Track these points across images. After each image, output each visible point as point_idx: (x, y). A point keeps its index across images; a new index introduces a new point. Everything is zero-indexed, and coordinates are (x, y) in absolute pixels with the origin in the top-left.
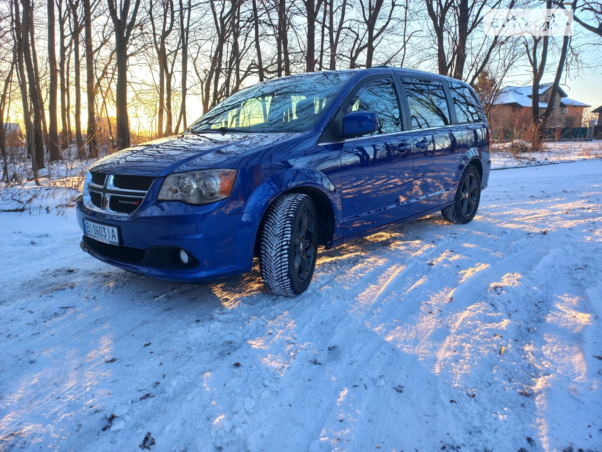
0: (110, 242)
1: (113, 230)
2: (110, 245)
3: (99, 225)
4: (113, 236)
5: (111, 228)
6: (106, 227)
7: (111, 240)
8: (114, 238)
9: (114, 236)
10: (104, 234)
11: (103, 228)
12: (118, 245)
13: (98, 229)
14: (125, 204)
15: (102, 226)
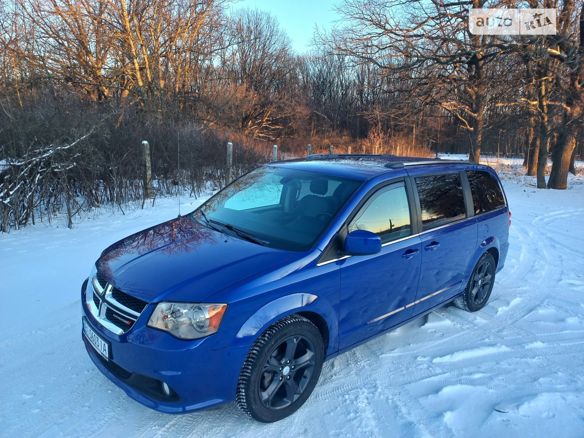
1: (104, 344)
2: (101, 356)
3: (94, 333)
4: (104, 349)
6: (100, 339)
7: (102, 352)
8: (105, 352)
10: (97, 343)
11: (97, 337)
12: (107, 360)
13: (93, 336)
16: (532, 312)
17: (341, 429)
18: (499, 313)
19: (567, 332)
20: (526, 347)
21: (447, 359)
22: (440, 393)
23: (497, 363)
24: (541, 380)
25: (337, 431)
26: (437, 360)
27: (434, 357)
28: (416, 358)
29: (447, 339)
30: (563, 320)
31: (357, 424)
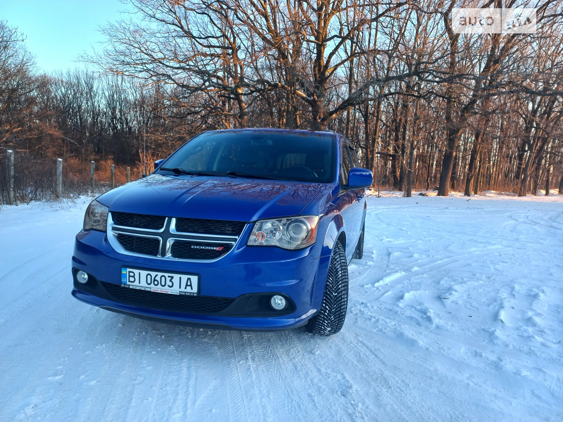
0: (180, 292)
1: (189, 279)
2: (180, 296)
3: (160, 274)
4: (187, 285)
5: (185, 277)
6: (176, 277)
7: (183, 289)
8: (189, 288)
9: (191, 285)
10: (169, 283)
11: (169, 277)
12: (196, 295)
13: (158, 278)
14: (202, 249)
15: (167, 275)
16: (391, 256)
17: (378, 327)
18: (374, 258)
19: (420, 261)
20: (413, 271)
21: (381, 283)
22: (404, 298)
23: (410, 280)
24: (441, 282)
25: (376, 329)
26: (377, 285)
27: (373, 284)
28: (363, 286)
29: (365, 274)
30: (411, 256)
31: (384, 322)
